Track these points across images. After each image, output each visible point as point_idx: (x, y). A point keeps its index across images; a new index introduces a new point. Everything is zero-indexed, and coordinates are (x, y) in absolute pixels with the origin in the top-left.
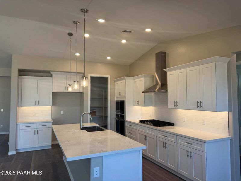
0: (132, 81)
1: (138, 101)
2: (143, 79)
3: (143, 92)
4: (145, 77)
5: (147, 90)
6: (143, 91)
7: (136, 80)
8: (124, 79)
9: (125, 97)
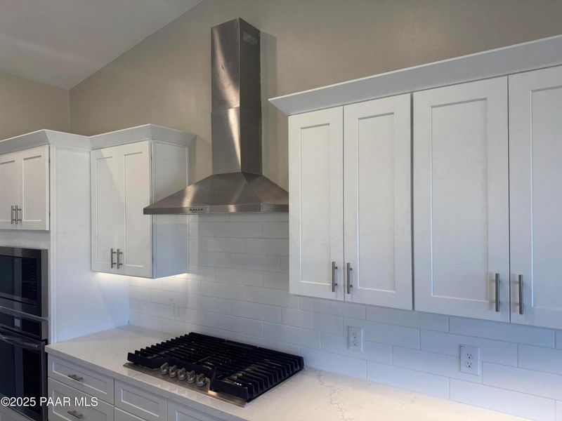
0: (88, 155)
1: (119, 253)
2: (144, 146)
3: (146, 211)
4: (156, 137)
5: (164, 200)
6: (147, 204)
7: (106, 152)
8: (42, 141)
9: (49, 232)
